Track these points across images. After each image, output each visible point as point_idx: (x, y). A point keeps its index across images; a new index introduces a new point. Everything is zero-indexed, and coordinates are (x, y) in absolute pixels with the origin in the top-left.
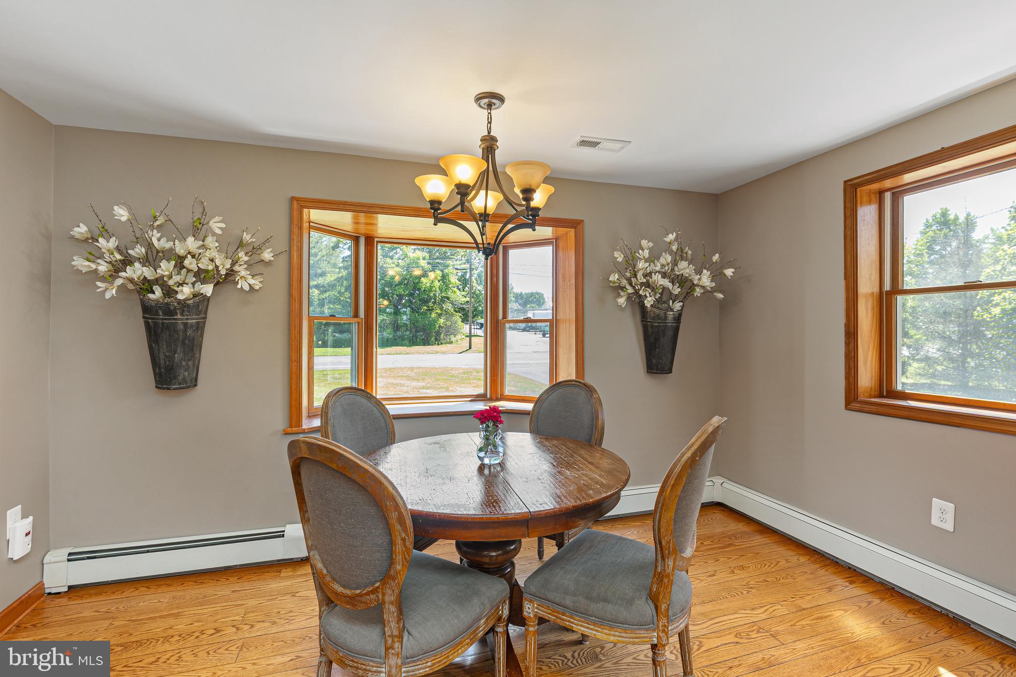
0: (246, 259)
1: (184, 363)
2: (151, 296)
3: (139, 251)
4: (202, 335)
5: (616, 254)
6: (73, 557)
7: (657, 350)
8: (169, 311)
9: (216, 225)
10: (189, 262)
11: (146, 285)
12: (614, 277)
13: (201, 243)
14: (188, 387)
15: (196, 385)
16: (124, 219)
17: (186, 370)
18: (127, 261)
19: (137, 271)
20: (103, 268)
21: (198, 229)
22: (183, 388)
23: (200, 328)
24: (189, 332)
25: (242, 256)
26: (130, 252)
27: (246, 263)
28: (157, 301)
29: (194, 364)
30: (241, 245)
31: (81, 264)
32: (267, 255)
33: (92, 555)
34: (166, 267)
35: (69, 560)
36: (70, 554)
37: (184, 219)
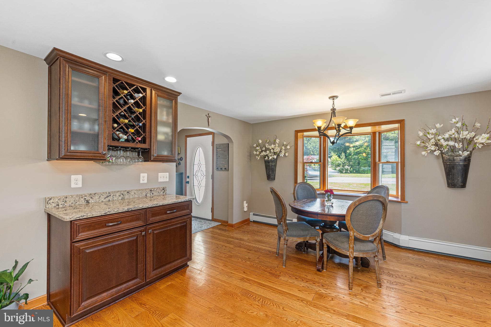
0: (284, 148)
1: (272, 174)
2: (265, 159)
3: (264, 149)
4: (276, 168)
5: (420, 132)
6: (254, 215)
7: (451, 176)
8: (269, 162)
9: (278, 141)
10: (272, 151)
11: (265, 157)
12: (418, 143)
13: (275, 146)
14: (273, 180)
15: (275, 180)
16: (260, 142)
17: (272, 176)
18: (262, 151)
19: (264, 153)
20: (258, 153)
21: (274, 143)
22: (272, 180)
23: (275, 166)
24: (273, 167)
25: (283, 148)
26: (263, 149)
27: (284, 149)
28: (266, 160)
29: (274, 174)
30: (283, 145)
31: (255, 153)
32: (288, 147)
33: (257, 215)
34: (268, 152)
35: (253, 215)
36: (253, 214)
37: (272, 140)
